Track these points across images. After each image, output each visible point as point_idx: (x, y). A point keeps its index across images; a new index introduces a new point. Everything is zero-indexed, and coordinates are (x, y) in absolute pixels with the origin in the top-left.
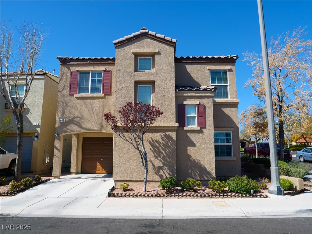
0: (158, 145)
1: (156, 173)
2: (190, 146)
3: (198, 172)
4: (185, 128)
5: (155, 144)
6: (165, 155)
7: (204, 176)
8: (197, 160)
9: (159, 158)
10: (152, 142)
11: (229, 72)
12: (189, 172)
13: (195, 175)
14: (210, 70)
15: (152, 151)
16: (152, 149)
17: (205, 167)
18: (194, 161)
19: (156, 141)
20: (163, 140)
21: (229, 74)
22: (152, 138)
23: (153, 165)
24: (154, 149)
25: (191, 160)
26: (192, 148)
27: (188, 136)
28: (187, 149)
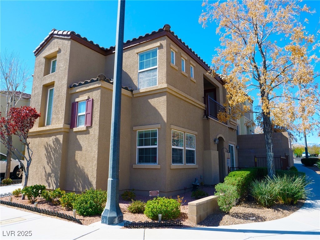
0: (50, 150)
1: (46, 180)
2: (78, 150)
3: (81, 181)
4: (75, 129)
5: (49, 149)
6: (54, 160)
7: (86, 187)
8: (82, 167)
9: (50, 164)
10: (47, 147)
11: (159, 50)
12: (74, 181)
13: (79, 185)
14: (139, 54)
15: (46, 157)
16: (46, 154)
17: (88, 176)
18: (80, 167)
19: (49, 145)
20: (54, 144)
21: (159, 52)
22: (47, 143)
23: (45, 172)
24: (47, 155)
25: (77, 166)
26: (79, 152)
27: (77, 139)
28: (75, 154)
